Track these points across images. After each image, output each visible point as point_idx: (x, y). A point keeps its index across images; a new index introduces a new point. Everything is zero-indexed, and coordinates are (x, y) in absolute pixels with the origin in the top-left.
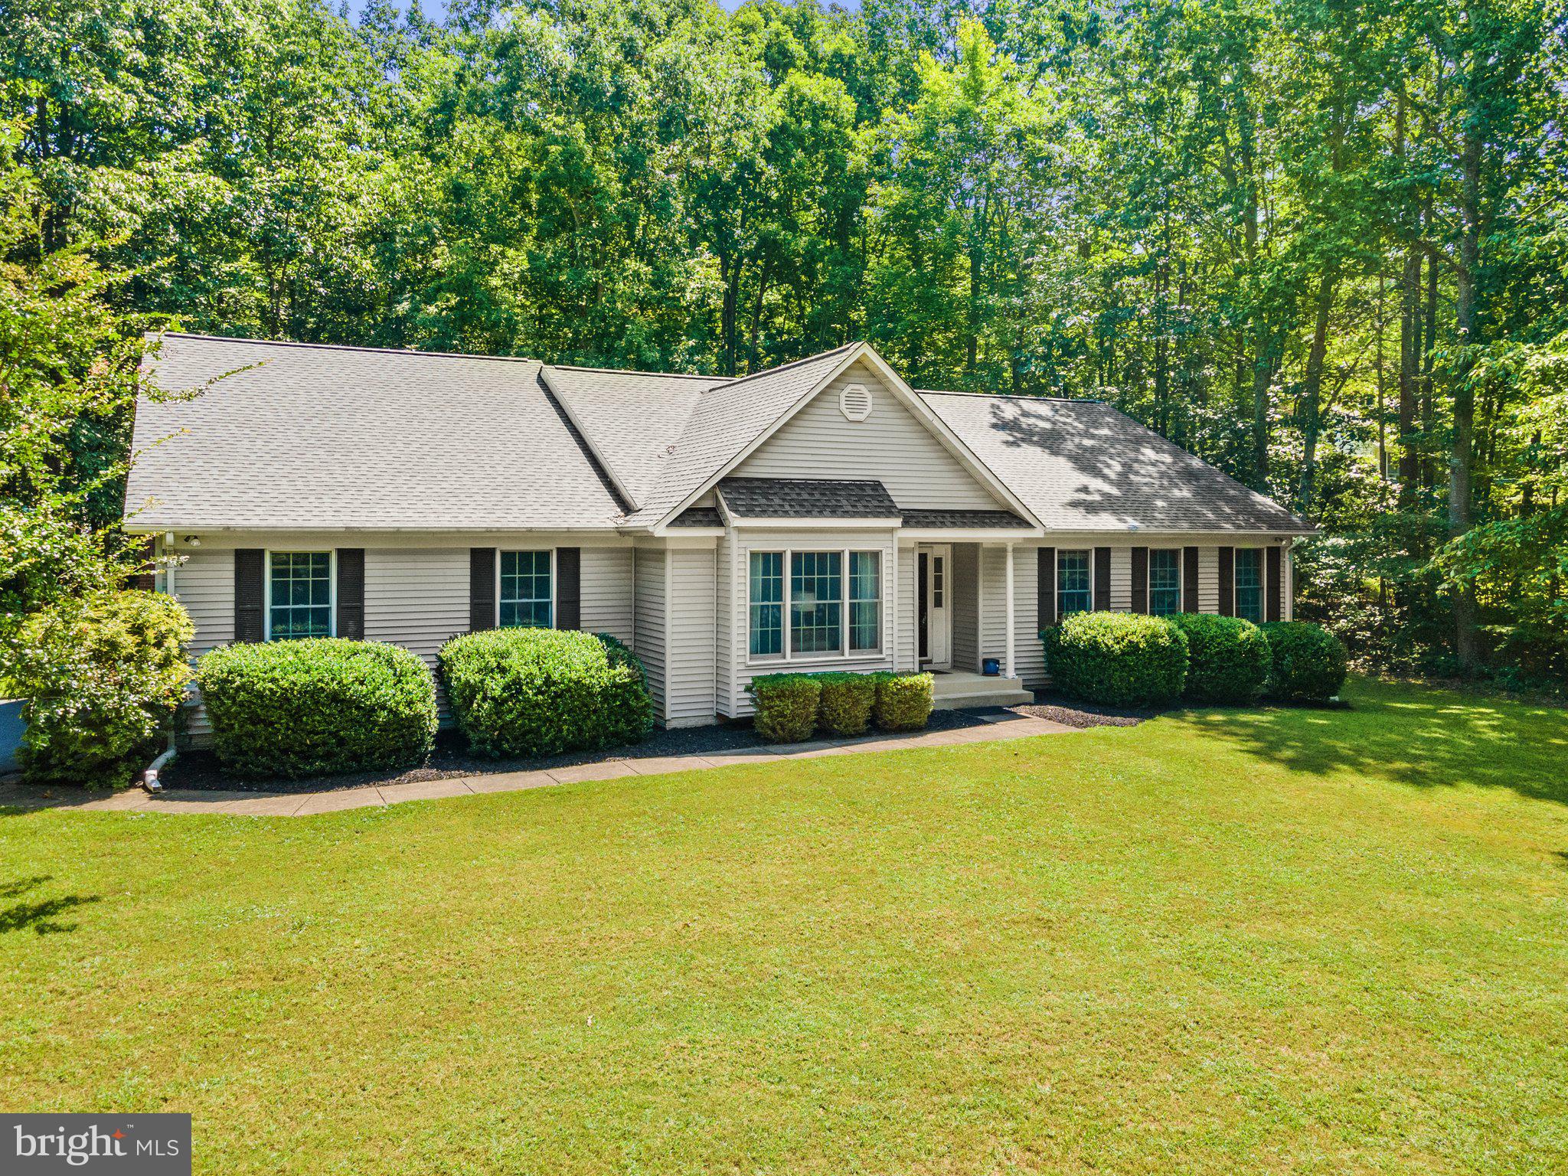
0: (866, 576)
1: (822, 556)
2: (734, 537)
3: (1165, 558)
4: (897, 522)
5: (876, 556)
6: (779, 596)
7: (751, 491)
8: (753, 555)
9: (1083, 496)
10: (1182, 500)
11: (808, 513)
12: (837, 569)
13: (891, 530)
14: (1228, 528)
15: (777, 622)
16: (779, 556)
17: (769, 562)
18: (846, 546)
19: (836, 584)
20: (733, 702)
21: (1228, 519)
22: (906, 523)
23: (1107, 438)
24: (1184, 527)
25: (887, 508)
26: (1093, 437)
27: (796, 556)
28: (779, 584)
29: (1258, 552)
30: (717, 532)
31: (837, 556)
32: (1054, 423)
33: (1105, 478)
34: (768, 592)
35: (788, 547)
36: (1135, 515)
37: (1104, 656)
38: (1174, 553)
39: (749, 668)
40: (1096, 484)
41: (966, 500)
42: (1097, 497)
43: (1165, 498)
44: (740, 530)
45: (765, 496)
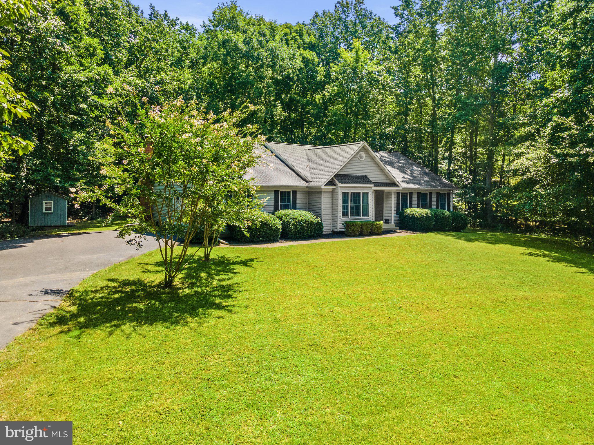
0: (365, 198)
1: (357, 193)
2: (339, 188)
3: (425, 195)
4: (372, 185)
5: (368, 193)
6: (348, 203)
7: (341, 177)
8: (343, 193)
9: (404, 179)
10: (427, 180)
11: (354, 183)
12: (359, 196)
13: (371, 187)
14: (439, 188)
15: (347, 209)
16: (348, 193)
17: (345, 194)
18: (362, 191)
19: (359, 200)
20: (339, 228)
21: (438, 185)
22: (375, 186)
23: (404, 164)
24: (430, 187)
25: (369, 182)
26: (400, 163)
27: (351, 193)
28: (348, 200)
29: (445, 194)
30: (334, 187)
31: (359, 193)
32: (390, 159)
33: (407, 174)
34: (345, 201)
35: (350, 191)
36: (418, 184)
37: (416, 218)
38: (426, 194)
39: (342, 220)
40: (406, 176)
41: (385, 180)
42: (407, 180)
43: (423, 180)
44: (340, 187)
45: (344, 179)
